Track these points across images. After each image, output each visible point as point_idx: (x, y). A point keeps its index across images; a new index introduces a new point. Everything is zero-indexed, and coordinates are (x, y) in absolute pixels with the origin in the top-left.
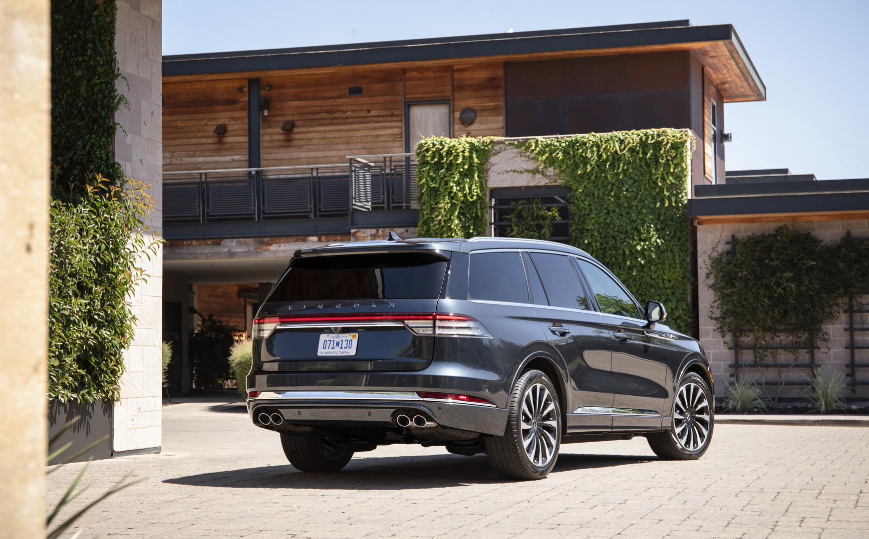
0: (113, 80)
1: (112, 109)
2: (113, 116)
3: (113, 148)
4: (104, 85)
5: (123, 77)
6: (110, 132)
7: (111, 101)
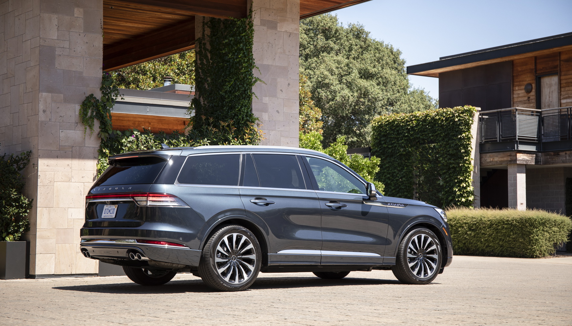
0: (251, 70)
1: (250, 84)
2: (251, 88)
3: (252, 106)
4: (247, 73)
5: (256, 67)
6: (249, 98)
7: (250, 81)
